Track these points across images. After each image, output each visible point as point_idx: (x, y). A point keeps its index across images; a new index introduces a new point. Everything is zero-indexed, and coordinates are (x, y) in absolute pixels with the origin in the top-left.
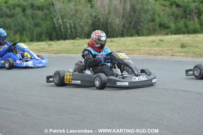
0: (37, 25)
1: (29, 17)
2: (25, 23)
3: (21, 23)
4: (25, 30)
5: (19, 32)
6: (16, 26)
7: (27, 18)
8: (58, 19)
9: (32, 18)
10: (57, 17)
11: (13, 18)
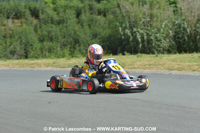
0: (95, 36)
1: (85, 24)
2: (78, 33)
3: (73, 32)
4: (78, 42)
5: (69, 46)
6: (64, 37)
7: (82, 25)
8: (126, 28)
9: (89, 25)
10: (124, 25)
11: (61, 25)
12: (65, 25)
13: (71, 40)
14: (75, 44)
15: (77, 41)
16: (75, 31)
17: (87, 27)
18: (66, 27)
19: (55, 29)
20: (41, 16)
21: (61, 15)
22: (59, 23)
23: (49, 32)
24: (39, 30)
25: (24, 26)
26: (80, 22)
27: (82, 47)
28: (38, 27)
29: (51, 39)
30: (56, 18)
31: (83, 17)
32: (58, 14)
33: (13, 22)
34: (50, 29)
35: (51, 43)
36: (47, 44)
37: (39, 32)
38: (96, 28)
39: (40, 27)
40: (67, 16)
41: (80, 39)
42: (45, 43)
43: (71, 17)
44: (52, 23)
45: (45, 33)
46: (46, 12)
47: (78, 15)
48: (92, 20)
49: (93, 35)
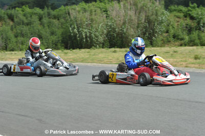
0: (52, 33)
1: (46, 25)
2: (41, 31)
3: (37, 30)
6: (32, 34)
7: (44, 26)
8: (74, 28)
9: (48, 26)
10: (73, 26)
11: (29, 26)
12: (32, 26)
16: (39, 30)
19: (25, 29)
20: (16, 20)
21: (29, 19)
22: (28, 24)
23: (22, 31)
25: (4, 26)
26: (42, 24)
27: (44, 41)
28: (14, 27)
29: (23, 35)
30: (26, 21)
31: (45, 20)
32: (27, 18)
34: (22, 28)
35: (22, 39)
36: (20, 39)
37: (14, 30)
38: (53, 28)
39: (15, 27)
40: (32, 20)
41: (43, 36)
42: (19, 38)
43: (36, 20)
44: (23, 24)
45: (19, 31)
46: (19, 17)
47: (40, 19)
48: (50, 23)
49: (51, 33)
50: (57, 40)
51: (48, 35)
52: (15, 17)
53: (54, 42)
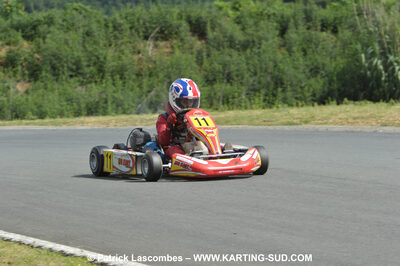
12: (255, 50)
13: (269, 79)
14: (276, 88)
15: (279, 82)
16: (275, 62)
17: (299, 55)
18: (259, 54)
20: (210, 34)
22: (245, 46)
23: (225, 65)
24: (205, 60)
25: (178, 53)
27: (289, 94)
28: (204, 54)
29: (229, 79)
30: (239, 36)
31: (292, 35)
32: (243, 29)
33: (156, 46)
34: (228, 58)
35: (229, 86)
36: (221, 88)
37: (206, 64)
38: (317, 57)
39: (208, 55)
40: (260, 33)
41: (284, 77)
42: (217, 86)
44: (231, 47)
45: (218, 67)
46: (220, 25)
47: (283, 31)
48: (310, 41)
49: (311, 70)
50: (326, 89)
51: (301, 76)
52: (209, 25)
53: (318, 96)
